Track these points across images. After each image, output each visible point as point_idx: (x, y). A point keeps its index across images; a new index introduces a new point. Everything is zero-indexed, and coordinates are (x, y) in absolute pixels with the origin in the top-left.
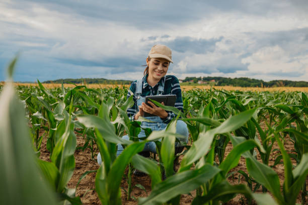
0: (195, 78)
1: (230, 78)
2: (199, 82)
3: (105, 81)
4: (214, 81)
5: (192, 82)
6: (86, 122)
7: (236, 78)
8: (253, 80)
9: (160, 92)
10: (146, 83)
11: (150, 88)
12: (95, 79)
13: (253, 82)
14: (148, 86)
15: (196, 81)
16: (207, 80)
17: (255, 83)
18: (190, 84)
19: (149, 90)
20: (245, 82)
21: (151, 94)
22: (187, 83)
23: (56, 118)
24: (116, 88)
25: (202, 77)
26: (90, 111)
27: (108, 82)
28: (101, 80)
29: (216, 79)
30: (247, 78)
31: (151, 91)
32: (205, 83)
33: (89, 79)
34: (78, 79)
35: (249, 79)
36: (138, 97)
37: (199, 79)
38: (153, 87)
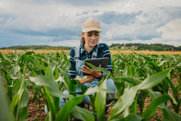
0: (119, 44)
1: (147, 44)
2: (122, 48)
3: (48, 47)
4: (134, 46)
5: (116, 47)
6: (36, 80)
7: (152, 44)
8: (166, 45)
9: (94, 57)
10: (83, 49)
11: (86, 53)
12: (40, 46)
13: (165, 47)
14: (85, 51)
15: (120, 46)
16: (129, 45)
17: (167, 48)
18: (115, 49)
19: (86, 55)
20: (159, 47)
21: (87, 58)
22: (113, 48)
23: (11, 78)
24: (57, 53)
25: (125, 44)
26: (38, 71)
27: (50, 48)
28: (45, 47)
29: (136, 45)
30: (161, 44)
31: (87, 55)
32: (127, 48)
33: (35, 46)
34: (26, 46)
35: (162, 45)
36: (77, 60)
37: (123, 45)
38: (89, 52)
